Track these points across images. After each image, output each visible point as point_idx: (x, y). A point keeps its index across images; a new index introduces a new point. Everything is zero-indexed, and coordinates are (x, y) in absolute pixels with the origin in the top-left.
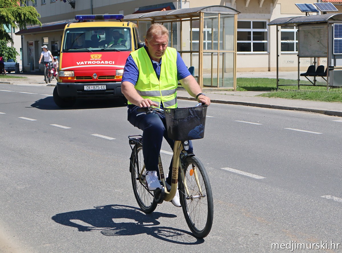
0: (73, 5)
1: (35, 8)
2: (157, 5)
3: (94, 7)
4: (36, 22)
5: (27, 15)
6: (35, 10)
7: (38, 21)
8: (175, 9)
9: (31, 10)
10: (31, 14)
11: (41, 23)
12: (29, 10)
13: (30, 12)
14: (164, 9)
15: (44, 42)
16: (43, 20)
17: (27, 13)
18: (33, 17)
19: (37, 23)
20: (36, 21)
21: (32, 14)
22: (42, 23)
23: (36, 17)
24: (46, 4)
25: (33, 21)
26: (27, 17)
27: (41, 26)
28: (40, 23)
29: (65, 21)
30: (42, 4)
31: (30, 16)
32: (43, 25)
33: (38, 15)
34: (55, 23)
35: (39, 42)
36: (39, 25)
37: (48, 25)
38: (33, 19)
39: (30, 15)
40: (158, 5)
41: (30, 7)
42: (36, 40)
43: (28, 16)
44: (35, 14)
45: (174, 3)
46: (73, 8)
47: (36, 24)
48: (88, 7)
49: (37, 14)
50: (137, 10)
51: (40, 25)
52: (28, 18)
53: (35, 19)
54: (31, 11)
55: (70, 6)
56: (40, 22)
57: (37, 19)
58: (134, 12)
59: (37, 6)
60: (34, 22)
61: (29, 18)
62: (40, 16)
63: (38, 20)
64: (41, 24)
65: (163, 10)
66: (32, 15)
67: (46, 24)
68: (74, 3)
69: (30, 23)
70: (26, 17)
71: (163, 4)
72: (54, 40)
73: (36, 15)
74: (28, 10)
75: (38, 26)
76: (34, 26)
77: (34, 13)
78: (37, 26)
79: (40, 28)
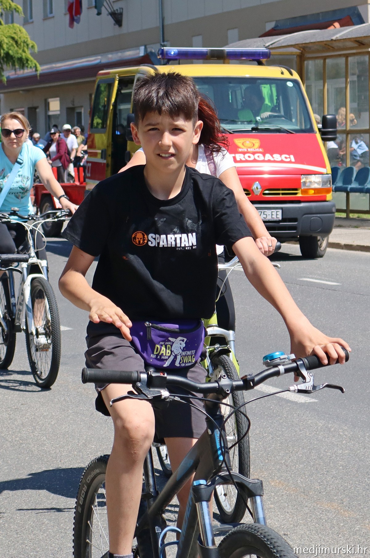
0: (117, 17)
1: (24, 30)
2: (318, 14)
3: (167, 22)
4: (27, 62)
5: (5, 46)
6: (23, 33)
7: (31, 61)
8: (362, 21)
9: (15, 33)
10: (14, 43)
11: (38, 65)
12: (11, 33)
13: (13, 38)
14: (337, 24)
15: (49, 109)
16: (43, 58)
17: (6, 40)
18: (20, 51)
19: (28, 64)
20: (27, 60)
21: (16, 42)
22: (41, 64)
23: (26, 49)
24: (53, 17)
25: (20, 60)
26: (4, 50)
27: (38, 73)
28: (36, 65)
29: (99, 57)
30: (46, 18)
31: (12, 48)
32: (42, 70)
33: (30, 46)
34: (76, 64)
35: (37, 110)
36: (34, 70)
37: (58, 69)
38: (19, 56)
39: (12, 45)
40: (322, 13)
41: (13, 26)
42: (31, 106)
43: (8, 48)
44: (24, 42)
45: (361, 9)
46: (117, 26)
47: (25, 68)
48: (153, 22)
49: (30, 42)
50: (270, 26)
51: (36, 70)
52: (7, 54)
53: (24, 54)
54: (14, 36)
55: (111, 20)
56: (35, 61)
57: (27, 54)
58: (263, 32)
59: (33, 22)
60: (23, 63)
61: (10, 52)
62: (36, 47)
63: (30, 57)
64: (40, 68)
65: (332, 27)
66: (17, 46)
67: (54, 65)
68: (121, 14)
69: (14, 65)
70: (2, 51)
71: (334, 11)
72: (73, 105)
73: (28, 45)
74: (8, 34)
75: (33, 72)
76: (22, 71)
77: (23, 39)
78: (27, 72)
79: (35, 76)
